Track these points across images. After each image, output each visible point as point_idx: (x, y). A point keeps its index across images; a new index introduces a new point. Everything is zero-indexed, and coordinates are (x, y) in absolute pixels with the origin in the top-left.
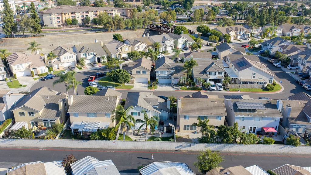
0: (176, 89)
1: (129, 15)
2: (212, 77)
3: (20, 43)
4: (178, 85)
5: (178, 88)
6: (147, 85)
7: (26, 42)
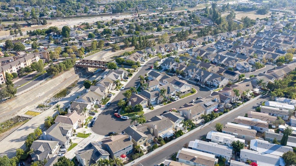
0: (162, 105)
1: (47, 57)
2: (172, 94)
3: (5, 108)
4: (162, 103)
5: (162, 104)
6: (147, 108)
7: (9, 106)
